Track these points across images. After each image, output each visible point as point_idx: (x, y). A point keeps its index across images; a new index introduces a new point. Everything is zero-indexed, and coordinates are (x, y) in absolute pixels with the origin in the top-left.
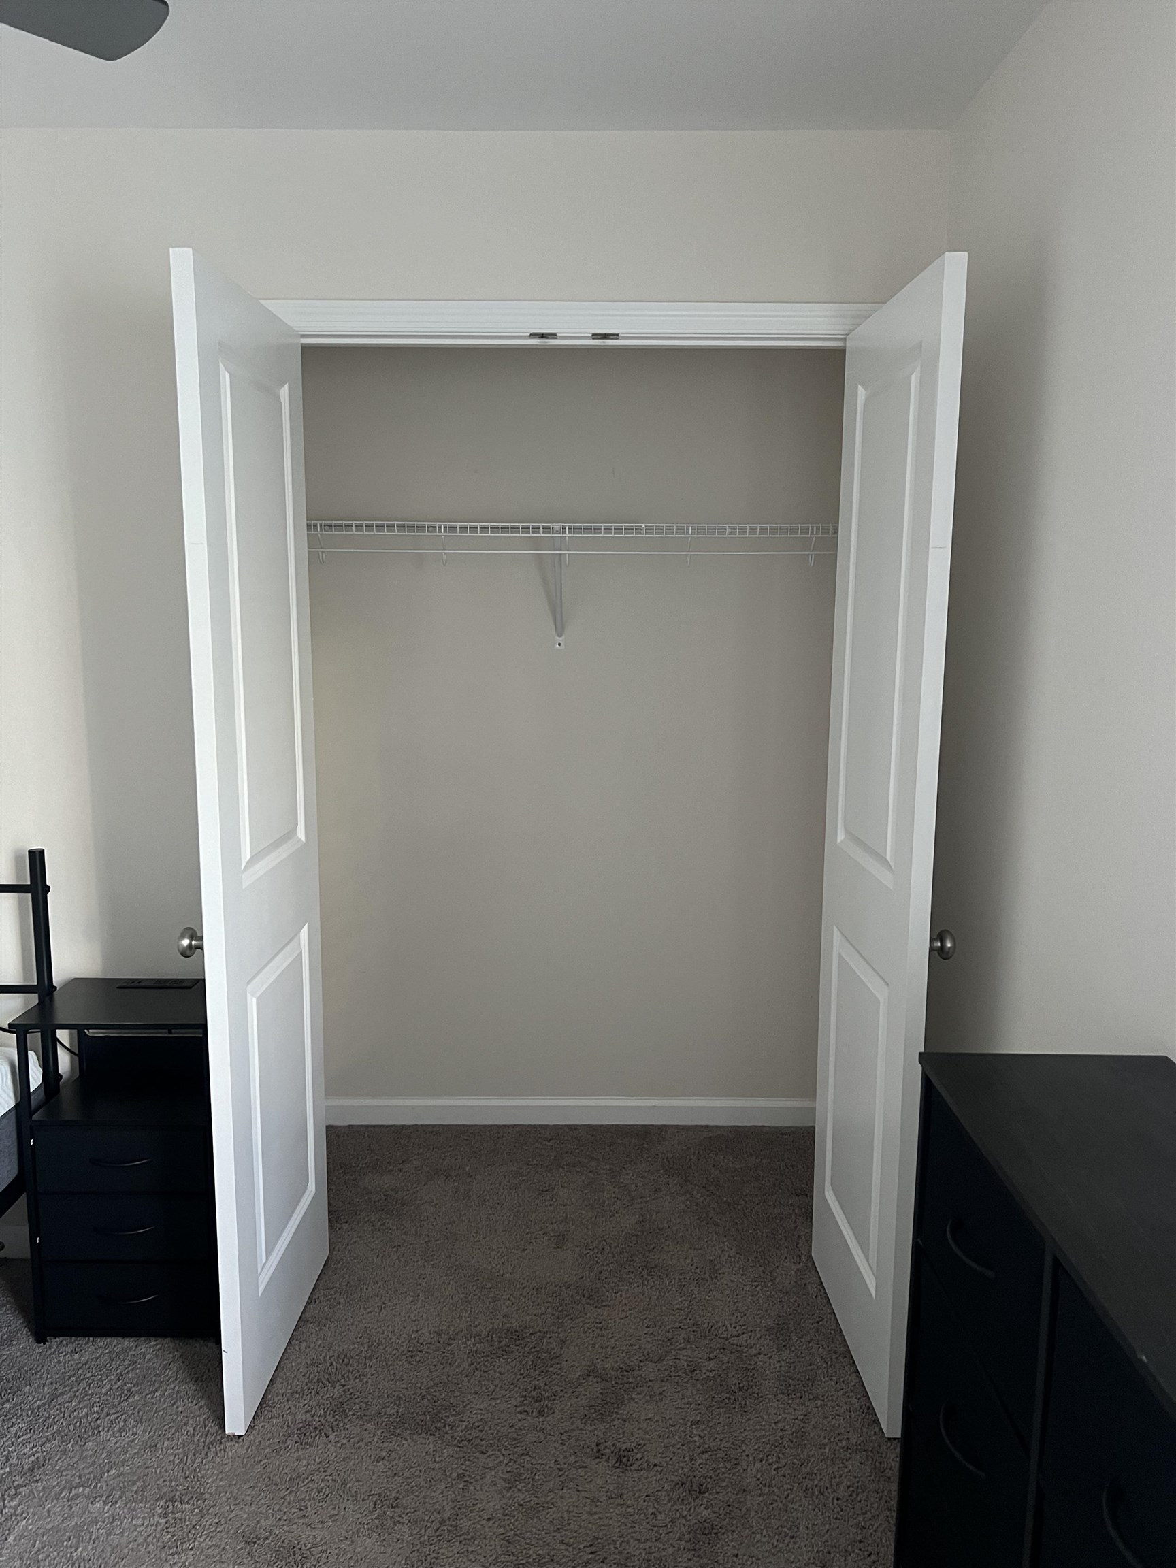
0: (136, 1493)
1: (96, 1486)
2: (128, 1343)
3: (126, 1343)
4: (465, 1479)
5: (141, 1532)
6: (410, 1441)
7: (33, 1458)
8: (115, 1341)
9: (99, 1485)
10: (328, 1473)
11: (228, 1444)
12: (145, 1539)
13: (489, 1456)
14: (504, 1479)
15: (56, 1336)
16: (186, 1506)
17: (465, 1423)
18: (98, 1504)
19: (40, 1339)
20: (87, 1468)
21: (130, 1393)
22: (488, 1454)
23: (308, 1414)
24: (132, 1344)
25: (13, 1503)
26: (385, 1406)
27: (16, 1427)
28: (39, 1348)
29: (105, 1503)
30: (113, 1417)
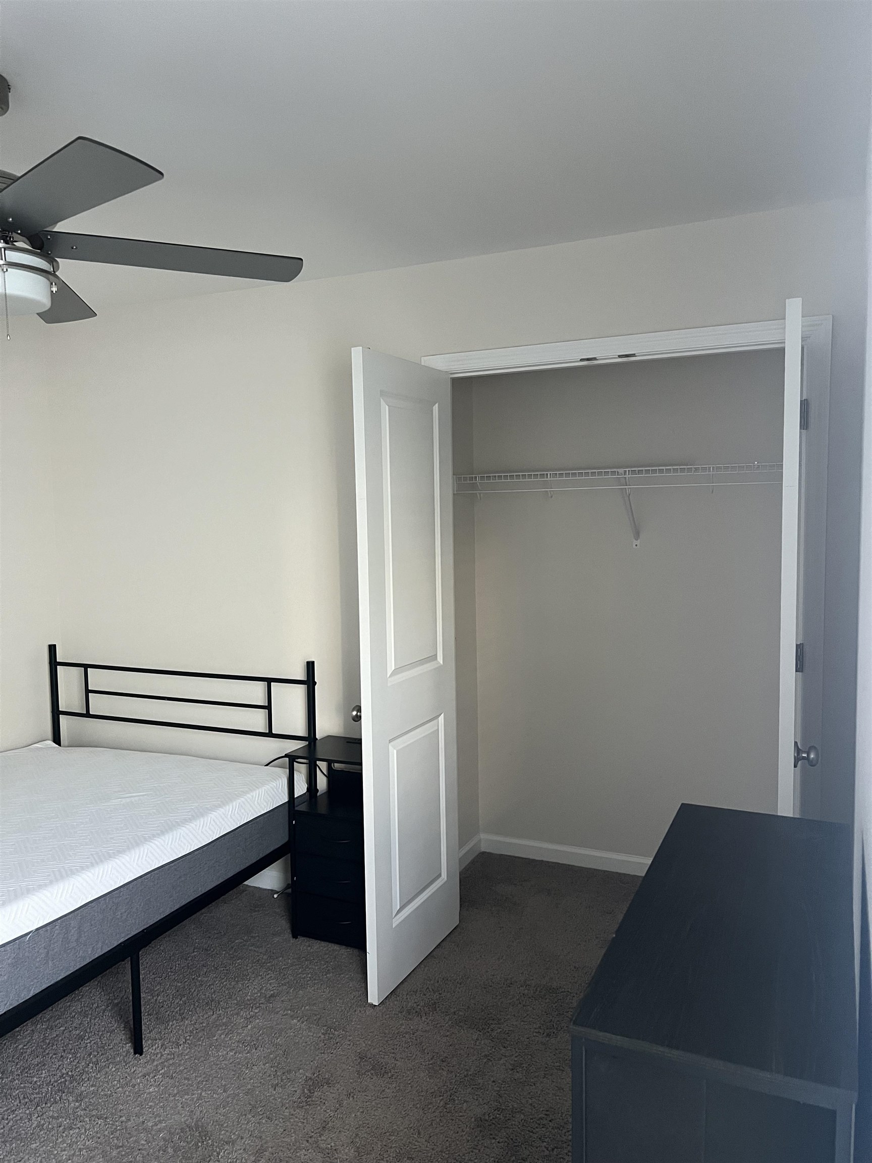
0: (315, 1020)
1: (297, 1012)
2: (336, 947)
3: (335, 947)
4: (488, 1058)
5: (310, 1039)
6: (465, 1031)
7: (272, 992)
8: (330, 945)
9: (299, 1012)
10: (415, 1035)
11: (369, 1008)
12: (311, 1043)
13: (508, 1050)
14: (511, 1064)
15: (304, 936)
16: (336, 1033)
17: (500, 1030)
18: (295, 1021)
19: (295, 936)
20: (296, 1003)
21: (328, 972)
22: (508, 1049)
23: (415, 1004)
24: (338, 948)
25: (256, 1011)
26: (459, 1010)
27: (270, 976)
28: (293, 941)
29: (299, 1021)
30: (316, 981)
